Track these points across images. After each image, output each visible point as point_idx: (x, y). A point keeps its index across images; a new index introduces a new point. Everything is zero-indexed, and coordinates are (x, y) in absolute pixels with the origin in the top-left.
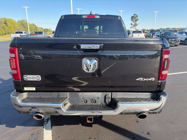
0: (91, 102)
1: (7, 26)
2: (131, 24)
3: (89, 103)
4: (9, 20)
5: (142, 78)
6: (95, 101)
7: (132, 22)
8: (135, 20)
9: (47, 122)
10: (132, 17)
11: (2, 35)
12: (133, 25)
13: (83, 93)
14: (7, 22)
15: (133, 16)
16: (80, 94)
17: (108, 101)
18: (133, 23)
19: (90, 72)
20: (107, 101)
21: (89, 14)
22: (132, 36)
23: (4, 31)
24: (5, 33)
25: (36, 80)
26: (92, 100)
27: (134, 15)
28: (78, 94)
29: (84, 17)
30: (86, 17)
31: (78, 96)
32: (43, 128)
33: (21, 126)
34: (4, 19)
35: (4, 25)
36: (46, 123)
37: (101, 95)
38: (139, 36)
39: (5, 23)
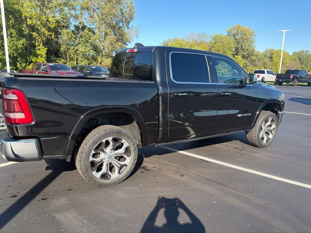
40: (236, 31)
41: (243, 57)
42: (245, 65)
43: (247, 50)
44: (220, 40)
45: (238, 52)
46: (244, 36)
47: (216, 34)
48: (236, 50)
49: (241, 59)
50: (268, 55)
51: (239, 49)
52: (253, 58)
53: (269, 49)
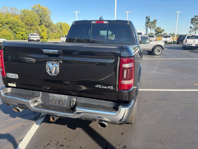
0: (59, 103)
1: (62, 30)
2: (191, 28)
3: (57, 104)
4: (64, 24)
5: (100, 86)
6: (62, 103)
7: (192, 25)
8: (196, 22)
9: (42, 118)
10: (192, 19)
11: (57, 38)
12: (193, 29)
13: (53, 94)
14: (62, 27)
15: (194, 18)
16: (50, 94)
17: (73, 104)
18: (193, 27)
19: (52, 75)
20: (71, 105)
21: (99, 19)
22: (186, 42)
23: (59, 35)
24: (59, 36)
25: (14, 77)
26: (59, 101)
27: (195, 16)
28: (49, 94)
29: (93, 22)
30: (95, 23)
31: (48, 96)
32: (35, 122)
33: (20, 117)
34: (60, 23)
35: (59, 29)
36: (40, 118)
37: (67, 98)
38: (194, 42)
39: (61, 27)
40: (37, 8)
41: (46, 26)
42: (48, 32)
43: (48, 22)
44: (28, 14)
45: (42, 23)
46: (44, 12)
47: (24, 9)
48: (40, 21)
49: (45, 27)
50: (59, 26)
51: (42, 21)
52: (52, 27)
53: (59, 22)
